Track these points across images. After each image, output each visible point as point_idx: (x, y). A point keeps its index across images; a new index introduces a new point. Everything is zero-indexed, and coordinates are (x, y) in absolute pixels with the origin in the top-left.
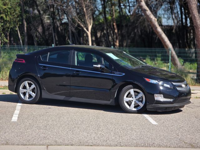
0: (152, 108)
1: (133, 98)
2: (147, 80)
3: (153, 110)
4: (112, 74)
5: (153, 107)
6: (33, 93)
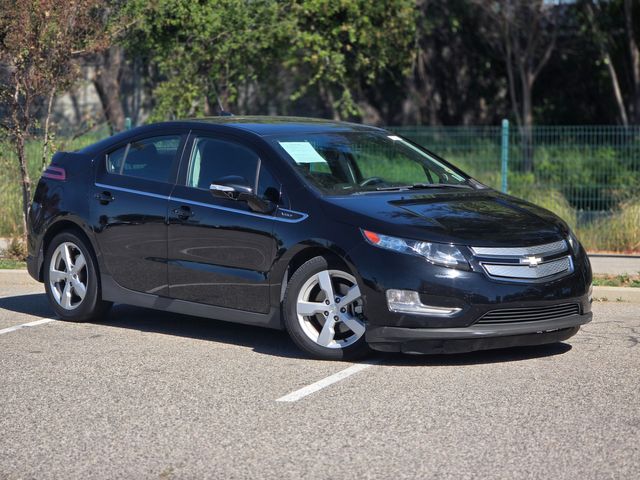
0: (384, 341)
1: (328, 302)
2: (369, 235)
3: (389, 349)
4: (274, 218)
5: (387, 338)
6: (82, 284)
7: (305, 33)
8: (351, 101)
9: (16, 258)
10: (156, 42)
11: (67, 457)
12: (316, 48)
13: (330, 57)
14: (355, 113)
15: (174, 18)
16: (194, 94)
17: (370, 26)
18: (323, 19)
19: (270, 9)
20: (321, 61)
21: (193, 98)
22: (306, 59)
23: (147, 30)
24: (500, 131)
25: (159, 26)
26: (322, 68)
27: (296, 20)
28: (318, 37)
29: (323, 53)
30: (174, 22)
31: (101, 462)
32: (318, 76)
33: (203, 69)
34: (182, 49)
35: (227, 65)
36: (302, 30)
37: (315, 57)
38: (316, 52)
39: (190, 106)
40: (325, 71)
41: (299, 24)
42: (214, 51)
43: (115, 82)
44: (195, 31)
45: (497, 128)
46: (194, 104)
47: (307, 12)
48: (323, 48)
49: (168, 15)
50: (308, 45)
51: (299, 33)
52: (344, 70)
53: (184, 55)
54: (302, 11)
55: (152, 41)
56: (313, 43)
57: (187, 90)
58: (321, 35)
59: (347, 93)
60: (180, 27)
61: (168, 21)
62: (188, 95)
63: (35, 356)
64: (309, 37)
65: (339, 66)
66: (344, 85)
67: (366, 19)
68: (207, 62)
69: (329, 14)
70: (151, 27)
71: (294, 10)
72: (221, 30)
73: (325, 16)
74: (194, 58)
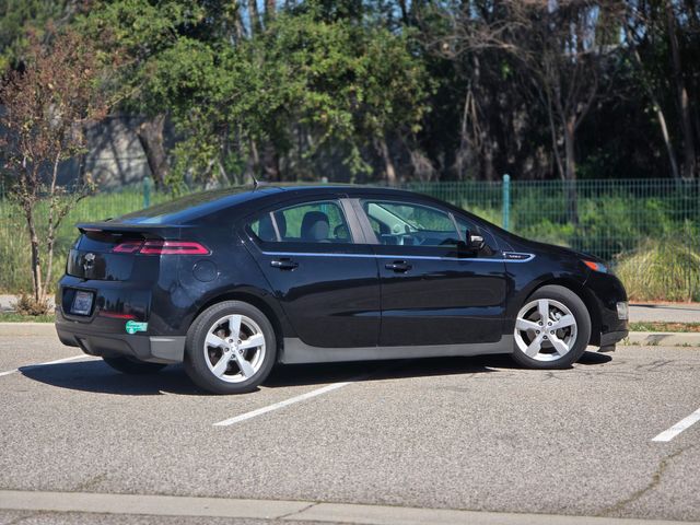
4: (504, 260)
7: (315, 93)
8: (360, 159)
9: (25, 312)
10: (173, 104)
11: (24, 466)
12: (325, 107)
13: (339, 116)
14: (363, 170)
15: (190, 81)
16: (210, 153)
17: (377, 86)
18: (331, 79)
19: (279, 71)
20: (330, 120)
21: (208, 157)
22: (316, 118)
23: (164, 92)
24: (501, 185)
25: (175, 89)
26: (332, 127)
27: (306, 81)
28: (326, 97)
29: (331, 112)
30: (190, 84)
31: (50, 470)
32: (327, 135)
33: (218, 128)
34: (199, 109)
35: (240, 125)
36: (312, 90)
37: (324, 116)
38: (326, 111)
39: (207, 165)
40: (334, 130)
41: (309, 85)
42: (228, 112)
43: (160, 136)
44: (210, 92)
45: (499, 183)
46: (210, 163)
47: (316, 73)
48: (333, 108)
49: (184, 77)
50: (318, 105)
51: (309, 94)
52: (352, 128)
53: (200, 116)
54: (311, 73)
55: (169, 102)
56: (322, 103)
57: (202, 150)
58: (330, 95)
59: (356, 151)
60: (196, 89)
61: (184, 83)
62: (204, 154)
63: (21, 394)
64: (318, 97)
65: (347, 125)
66: (353, 143)
67: (372, 79)
68: (221, 122)
69: (337, 75)
70: (166, 89)
71: (304, 72)
72: (235, 91)
73: (333, 77)
74: (209, 119)
